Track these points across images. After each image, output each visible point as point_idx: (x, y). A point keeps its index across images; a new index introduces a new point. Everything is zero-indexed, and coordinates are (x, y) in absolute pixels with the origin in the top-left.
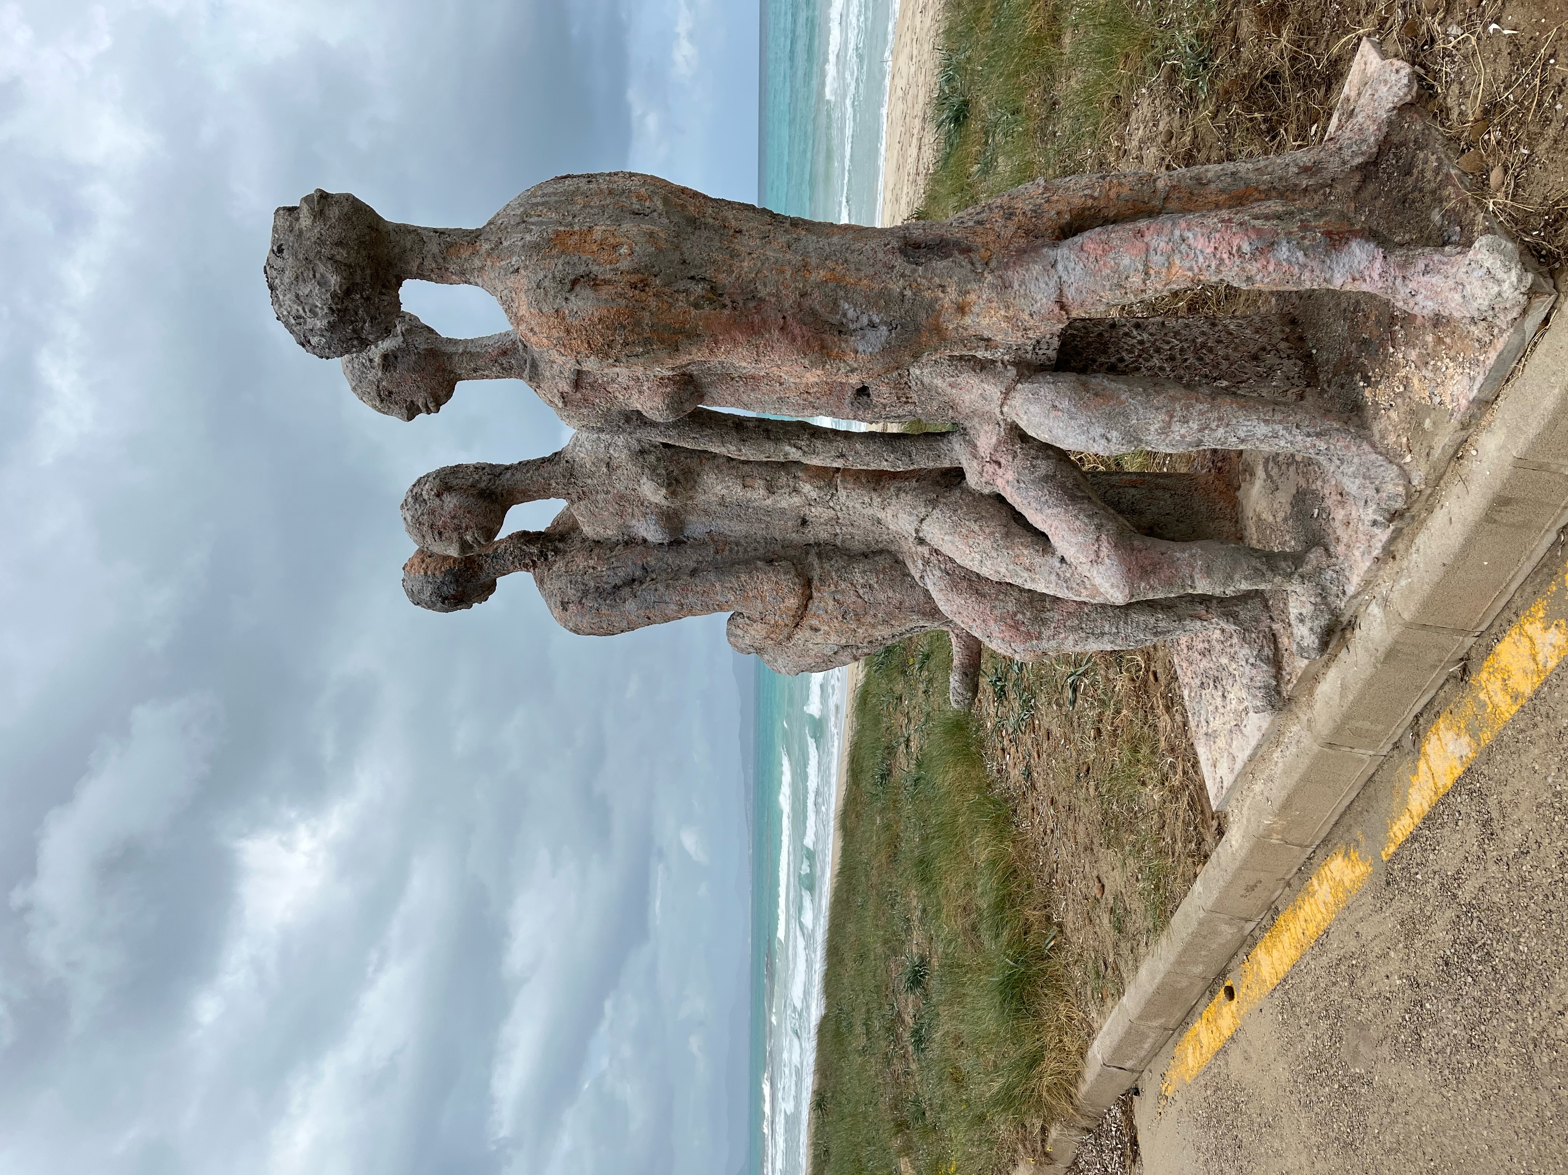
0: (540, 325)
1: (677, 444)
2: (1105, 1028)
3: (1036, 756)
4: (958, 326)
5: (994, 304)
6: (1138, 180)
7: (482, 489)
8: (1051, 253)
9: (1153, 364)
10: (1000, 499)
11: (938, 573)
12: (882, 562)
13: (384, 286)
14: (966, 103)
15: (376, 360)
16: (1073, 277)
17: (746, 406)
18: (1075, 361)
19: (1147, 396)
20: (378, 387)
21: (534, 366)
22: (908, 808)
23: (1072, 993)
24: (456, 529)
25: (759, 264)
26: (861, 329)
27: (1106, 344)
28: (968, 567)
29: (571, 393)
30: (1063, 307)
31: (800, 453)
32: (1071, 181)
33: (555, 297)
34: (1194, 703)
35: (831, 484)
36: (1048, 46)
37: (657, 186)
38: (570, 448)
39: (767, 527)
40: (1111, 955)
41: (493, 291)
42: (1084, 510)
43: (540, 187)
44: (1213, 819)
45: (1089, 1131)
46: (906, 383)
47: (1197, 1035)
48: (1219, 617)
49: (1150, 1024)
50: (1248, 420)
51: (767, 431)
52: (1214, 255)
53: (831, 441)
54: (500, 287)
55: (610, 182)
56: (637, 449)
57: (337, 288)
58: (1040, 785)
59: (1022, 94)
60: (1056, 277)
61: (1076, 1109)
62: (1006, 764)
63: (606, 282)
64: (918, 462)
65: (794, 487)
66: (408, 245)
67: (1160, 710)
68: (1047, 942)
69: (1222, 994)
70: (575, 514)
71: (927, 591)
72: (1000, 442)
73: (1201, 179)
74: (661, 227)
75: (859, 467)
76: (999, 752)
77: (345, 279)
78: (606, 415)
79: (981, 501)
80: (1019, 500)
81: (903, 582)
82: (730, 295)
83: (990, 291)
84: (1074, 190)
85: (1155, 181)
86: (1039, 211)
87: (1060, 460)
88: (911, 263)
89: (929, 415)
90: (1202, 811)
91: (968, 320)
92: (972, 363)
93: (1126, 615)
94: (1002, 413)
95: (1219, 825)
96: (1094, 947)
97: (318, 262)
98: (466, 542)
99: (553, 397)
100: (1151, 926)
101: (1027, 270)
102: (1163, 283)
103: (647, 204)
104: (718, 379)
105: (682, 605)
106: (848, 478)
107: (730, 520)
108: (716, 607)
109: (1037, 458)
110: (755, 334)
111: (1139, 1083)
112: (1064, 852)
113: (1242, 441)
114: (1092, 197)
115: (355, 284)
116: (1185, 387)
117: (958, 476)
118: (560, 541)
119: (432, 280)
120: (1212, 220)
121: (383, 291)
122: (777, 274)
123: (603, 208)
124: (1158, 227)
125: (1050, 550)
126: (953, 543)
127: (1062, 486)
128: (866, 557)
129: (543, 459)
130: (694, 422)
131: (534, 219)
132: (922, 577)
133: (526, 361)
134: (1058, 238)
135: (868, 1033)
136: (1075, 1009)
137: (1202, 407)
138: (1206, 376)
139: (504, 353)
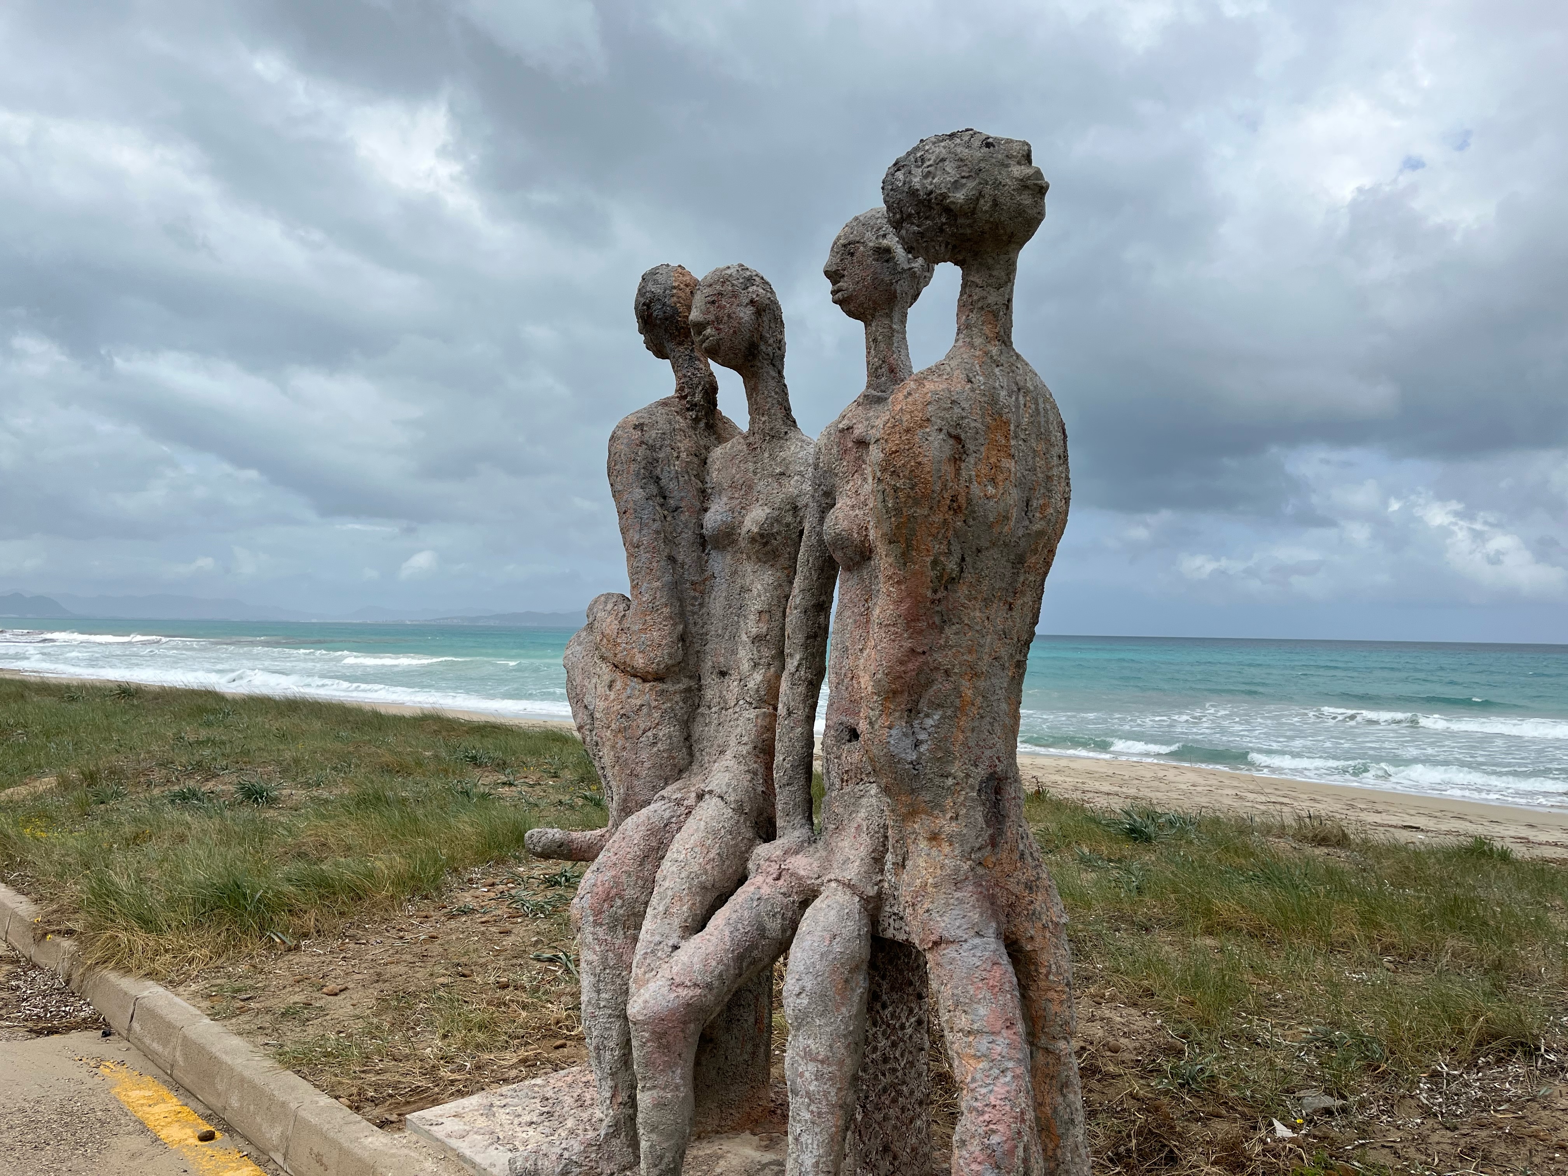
0: (914, 403)
1: (802, 544)
2: (177, 1000)
3: (483, 919)
4: (918, 834)
5: (939, 871)
6: (1066, 1021)
7: (758, 346)
8: (991, 931)
9: (880, 1039)
10: (742, 879)
11: (667, 815)
12: (681, 756)
13: (954, 247)
14: (1148, 839)
15: (885, 241)
16: (965, 954)
17: (839, 614)
18: (884, 957)
19: (844, 1036)
20: (858, 242)
21: (880, 400)
22: (438, 785)
23: (219, 963)
24: (717, 318)
25: (978, 628)
26: (913, 732)
27: (901, 990)
28: (671, 847)
29: (852, 437)
30: (936, 944)
31: (793, 670)
32: (1065, 950)
33: (943, 419)
34: (526, 1091)
35: (761, 702)
36: (1202, 922)
37: (1055, 525)
38: (800, 436)
39: (718, 636)
40: (258, 1005)
41: (949, 357)
42: (727, 970)
43: (1054, 407)
44: (399, 1115)
45: (67, 983)
46: (862, 780)
47: (164, 1101)
48: (614, 1116)
49: (179, 1049)
50: (818, 1145)
51: (815, 636)
52: (987, 1105)
53: (804, 701)
54: (953, 363)
55: (1060, 478)
56: (798, 504)
57: (952, 199)
58: (453, 924)
59: (1155, 897)
60: (966, 936)
61: (90, 968)
62: (477, 888)
63: (958, 470)
64: (782, 793)
65: (759, 664)
66: (995, 273)
67: (523, 1053)
68: (279, 934)
69: (207, 1128)
70: (734, 440)
71: (649, 804)
72: (800, 879)
73: (1067, 1087)
74: (1014, 528)
75: (778, 731)
76: (490, 880)
77: (961, 207)
78: (830, 472)
79: (740, 859)
80: (740, 900)
81: (659, 777)
82: (946, 598)
83: (952, 868)
84: (1055, 953)
85: (1065, 1038)
86: (1034, 918)
87: (781, 944)
88: (980, 785)
89: (830, 804)
90: (409, 1102)
91: (923, 844)
92: (881, 849)
93: (618, 1017)
94: (830, 881)
95: (392, 1122)
96: (269, 985)
97: (977, 181)
98: (705, 328)
99: (849, 419)
100: (286, 1049)
101: (973, 906)
102: (960, 1051)
103: (1038, 515)
104: (866, 586)
105: (638, 547)
106: (768, 720)
107: (725, 597)
108: (635, 582)
109: (783, 918)
110: (907, 623)
111: (116, 1037)
112: (377, 951)
113: (796, 1139)
114: (1049, 973)
115: (956, 217)
116: (853, 1075)
117: (768, 835)
118: (707, 424)
119: (961, 295)
120: (1023, 1101)
121: (950, 246)
122: (967, 646)
123: (1033, 470)
124: (1017, 1044)
125: (687, 934)
126: (697, 830)
127: (753, 946)
128: (686, 739)
129: (790, 409)
130: (824, 561)
131: (1022, 400)
132: (663, 798)
133: (884, 392)
134: (1006, 938)
135: (199, 743)
136: (201, 966)
137: (832, 1094)
138: (867, 1097)
139: (892, 370)
